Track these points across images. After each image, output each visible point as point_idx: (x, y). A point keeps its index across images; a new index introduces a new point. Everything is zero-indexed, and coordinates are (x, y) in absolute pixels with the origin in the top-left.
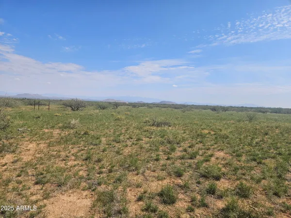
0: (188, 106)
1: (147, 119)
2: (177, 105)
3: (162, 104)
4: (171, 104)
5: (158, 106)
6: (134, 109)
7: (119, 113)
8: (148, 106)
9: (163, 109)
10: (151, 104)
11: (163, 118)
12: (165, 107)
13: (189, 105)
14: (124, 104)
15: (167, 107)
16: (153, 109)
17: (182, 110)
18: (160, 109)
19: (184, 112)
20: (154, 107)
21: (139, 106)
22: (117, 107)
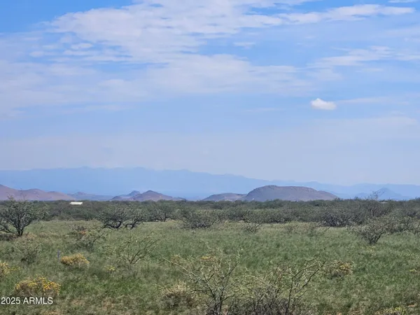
0: (392, 205)
1: (180, 287)
2: (337, 202)
3: (259, 205)
4: (306, 199)
5: (241, 216)
6: (111, 234)
7: (29, 259)
8: (185, 214)
9: (266, 229)
10: (201, 204)
11: (262, 281)
12: (274, 220)
13: (401, 203)
14: (60, 210)
15: (287, 220)
16: (212, 233)
17: (364, 228)
18: (248, 230)
19: (373, 241)
20: (221, 218)
21: (139, 220)
22: (18, 227)
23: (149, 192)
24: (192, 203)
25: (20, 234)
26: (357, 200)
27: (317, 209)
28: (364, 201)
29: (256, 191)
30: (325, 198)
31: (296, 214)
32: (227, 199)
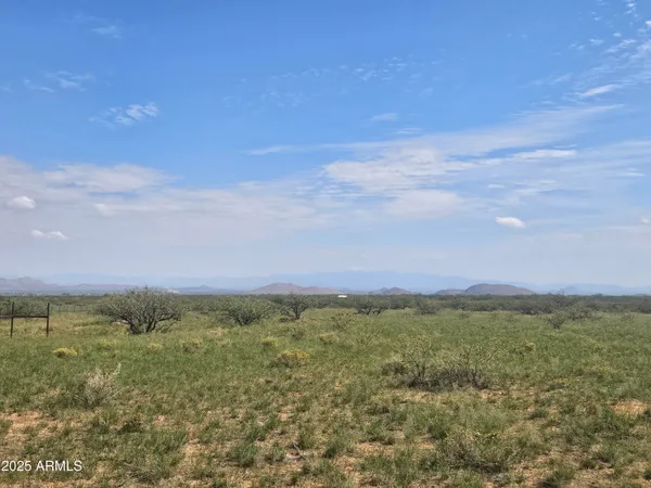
0: (576, 299)
1: (396, 359)
2: (535, 297)
3: (474, 298)
5: (460, 306)
6: (362, 318)
7: (298, 336)
8: (418, 305)
9: (477, 315)
10: (431, 297)
12: (483, 309)
14: (330, 301)
15: (494, 309)
16: (434, 317)
17: (550, 316)
18: (463, 316)
19: (557, 326)
20: (444, 307)
21: (384, 308)
22: (296, 313)
23: (395, 289)
24: (425, 296)
25: (298, 318)
26: (550, 295)
27: (517, 301)
28: (555, 296)
29: (473, 288)
30: (524, 294)
31: (501, 305)
32: (450, 293)
